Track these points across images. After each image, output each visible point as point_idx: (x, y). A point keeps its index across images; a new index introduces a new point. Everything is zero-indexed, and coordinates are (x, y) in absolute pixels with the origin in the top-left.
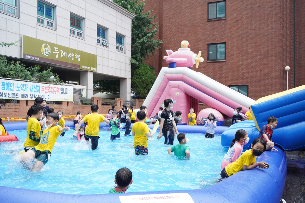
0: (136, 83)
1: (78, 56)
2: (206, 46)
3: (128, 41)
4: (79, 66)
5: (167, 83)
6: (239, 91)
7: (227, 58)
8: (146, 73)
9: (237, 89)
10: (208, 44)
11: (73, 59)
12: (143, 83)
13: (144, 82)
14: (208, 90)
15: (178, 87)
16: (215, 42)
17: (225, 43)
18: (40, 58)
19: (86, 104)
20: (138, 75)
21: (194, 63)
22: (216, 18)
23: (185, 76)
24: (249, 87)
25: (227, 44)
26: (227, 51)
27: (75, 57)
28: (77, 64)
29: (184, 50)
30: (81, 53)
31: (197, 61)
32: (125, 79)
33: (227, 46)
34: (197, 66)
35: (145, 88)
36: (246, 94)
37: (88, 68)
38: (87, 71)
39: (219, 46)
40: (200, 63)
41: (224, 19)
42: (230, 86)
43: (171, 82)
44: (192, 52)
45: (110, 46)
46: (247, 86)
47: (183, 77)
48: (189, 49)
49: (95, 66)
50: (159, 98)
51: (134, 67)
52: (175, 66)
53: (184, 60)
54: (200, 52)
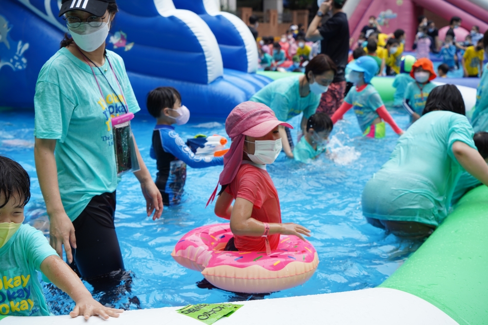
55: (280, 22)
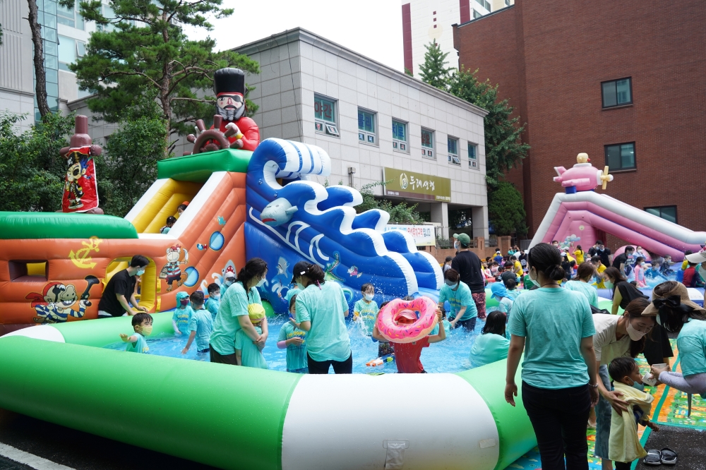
0: (496, 213)
1: (432, 184)
2: (603, 148)
3: (481, 150)
4: (434, 197)
5: (565, 213)
6: (661, 216)
7: (638, 165)
8: (510, 197)
9: (658, 213)
10: (605, 146)
11: (427, 188)
12: (508, 212)
13: (508, 210)
14: (626, 220)
15: (582, 219)
16: (616, 143)
17: (633, 143)
18: (400, 192)
19: (445, 248)
20: (498, 200)
21: (599, 183)
22: (616, 104)
23: (590, 204)
24: (678, 209)
25: (637, 144)
26: (637, 155)
27: (429, 185)
28: (431, 194)
29: (583, 166)
30: (435, 179)
31: (604, 180)
32: (479, 208)
33: (637, 148)
34: (604, 187)
35: (510, 219)
36: (674, 219)
37: (442, 198)
38: (441, 202)
39: (623, 147)
40: (608, 183)
41: (630, 106)
42: (645, 209)
43: (571, 212)
44: (594, 169)
45: (462, 162)
46: (675, 206)
47: (588, 205)
48: (590, 164)
49: (449, 195)
50: (554, 235)
51: (491, 189)
52: (575, 190)
53: (586, 180)
54: (607, 168)
55: (487, 246)
